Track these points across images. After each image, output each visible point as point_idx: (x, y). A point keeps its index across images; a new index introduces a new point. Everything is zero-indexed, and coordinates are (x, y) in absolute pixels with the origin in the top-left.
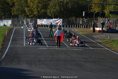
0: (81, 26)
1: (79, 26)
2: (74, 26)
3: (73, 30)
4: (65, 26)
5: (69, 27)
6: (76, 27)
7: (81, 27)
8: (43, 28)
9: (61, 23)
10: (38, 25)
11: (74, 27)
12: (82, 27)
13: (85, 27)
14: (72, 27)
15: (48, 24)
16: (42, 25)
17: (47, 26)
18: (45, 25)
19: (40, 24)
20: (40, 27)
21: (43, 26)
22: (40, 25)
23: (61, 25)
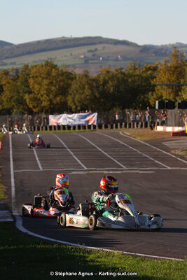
0: (134, 124)
1: (130, 125)
2: (121, 125)
3: (121, 133)
4: (103, 125)
5: (112, 128)
6: (126, 127)
7: (135, 126)
8: (62, 131)
9: (94, 121)
10: (51, 127)
11: (121, 127)
12: (137, 126)
13: (141, 126)
14: (117, 127)
15: (70, 124)
16: (59, 127)
17: (69, 127)
18: (64, 126)
19: (55, 124)
20: (55, 129)
21: (62, 128)
22: (55, 126)
23: (95, 124)
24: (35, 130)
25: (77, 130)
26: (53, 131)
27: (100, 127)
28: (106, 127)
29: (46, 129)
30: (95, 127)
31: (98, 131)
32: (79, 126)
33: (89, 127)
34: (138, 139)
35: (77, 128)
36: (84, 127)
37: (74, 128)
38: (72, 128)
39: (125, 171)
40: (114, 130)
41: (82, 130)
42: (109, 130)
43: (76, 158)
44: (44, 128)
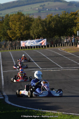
0: (66, 44)
1: (64, 44)
2: (59, 45)
3: (59, 49)
4: (50, 46)
5: (54, 46)
6: (61, 46)
7: (67, 45)
8: (28, 49)
9: (45, 43)
10: (22, 47)
11: (59, 46)
12: (68, 45)
13: (70, 45)
14: (57, 46)
15: (32, 45)
17: (31, 47)
18: (29, 47)
19: (24, 46)
20: (24, 48)
21: (27, 48)
22: (24, 47)
23: (45, 45)
24: (13, 49)
25: (36, 49)
26: (23, 49)
27: (48, 46)
28: (51, 46)
29: (19, 49)
30: (45, 46)
31: (47, 49)
32: (37, 47)
33: (42, 46)
34: (69, 52)
35: (36, 47)
36: (39, 47)
37: (34, 47)
38: (33, 48)
39: (62, 70)
40: (56, 48)
41: (38, 48)
42: (53, 48)
43: (36, 63)
44: (18, 48)
